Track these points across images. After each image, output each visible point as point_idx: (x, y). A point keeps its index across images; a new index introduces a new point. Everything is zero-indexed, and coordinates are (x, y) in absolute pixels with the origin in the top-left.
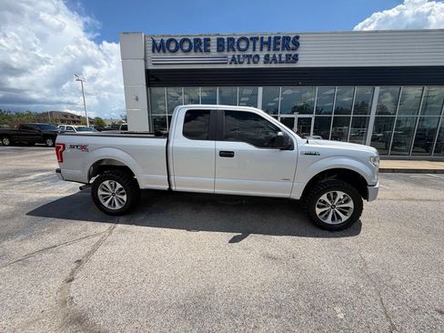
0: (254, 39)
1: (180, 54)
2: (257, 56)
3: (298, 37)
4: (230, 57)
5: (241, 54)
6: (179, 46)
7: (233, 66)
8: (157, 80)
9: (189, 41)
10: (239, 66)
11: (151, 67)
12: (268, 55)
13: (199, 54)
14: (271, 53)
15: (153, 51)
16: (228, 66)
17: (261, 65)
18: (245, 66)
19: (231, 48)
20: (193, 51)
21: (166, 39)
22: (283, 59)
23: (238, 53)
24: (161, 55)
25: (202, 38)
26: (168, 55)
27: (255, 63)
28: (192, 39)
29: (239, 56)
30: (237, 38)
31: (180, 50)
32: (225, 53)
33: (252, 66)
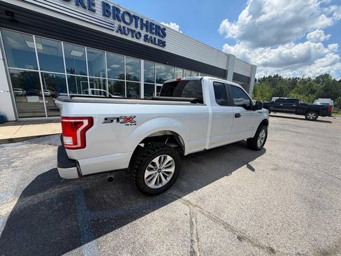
0: (136, 18)
2: (139, 33)
3: (165, 29)
4: (117, 26)
12: (147, 35)
14: (149, 35)
16: (114, 34)
17: (141, 41)
19: (116, 17)
22: (157, 42)
23: (123, 24)
29: (124, 27)
30: (122, 10)
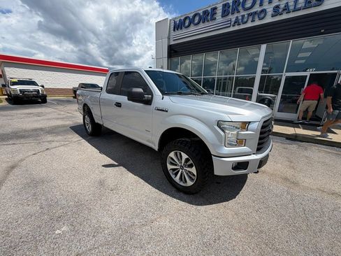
1: (192, 28)
2: (264, 11)
4: (234, 20)
5: (245, 13)
6: (192, 21)
7: (237, 28)
8: (176, 52)
9: (199, 14)
10: (242, 27)
11: (172, 43)
12: (277, 7)
13: (207, 24)
14: (283, 2)
15: (174, 30)
18: (249, 25)
19: (235, 10)
20: (201, 23)
21: (182, 18)
22: (300, 5)
23: (243, 13)
24: (180, 32)
25: (209, 9)
26: (184, 30)
27: (260, 19)
28: (201, 12)
29: (243, 16)
31: (192, 25)
32: (230, 17)
33: (257, 23)
